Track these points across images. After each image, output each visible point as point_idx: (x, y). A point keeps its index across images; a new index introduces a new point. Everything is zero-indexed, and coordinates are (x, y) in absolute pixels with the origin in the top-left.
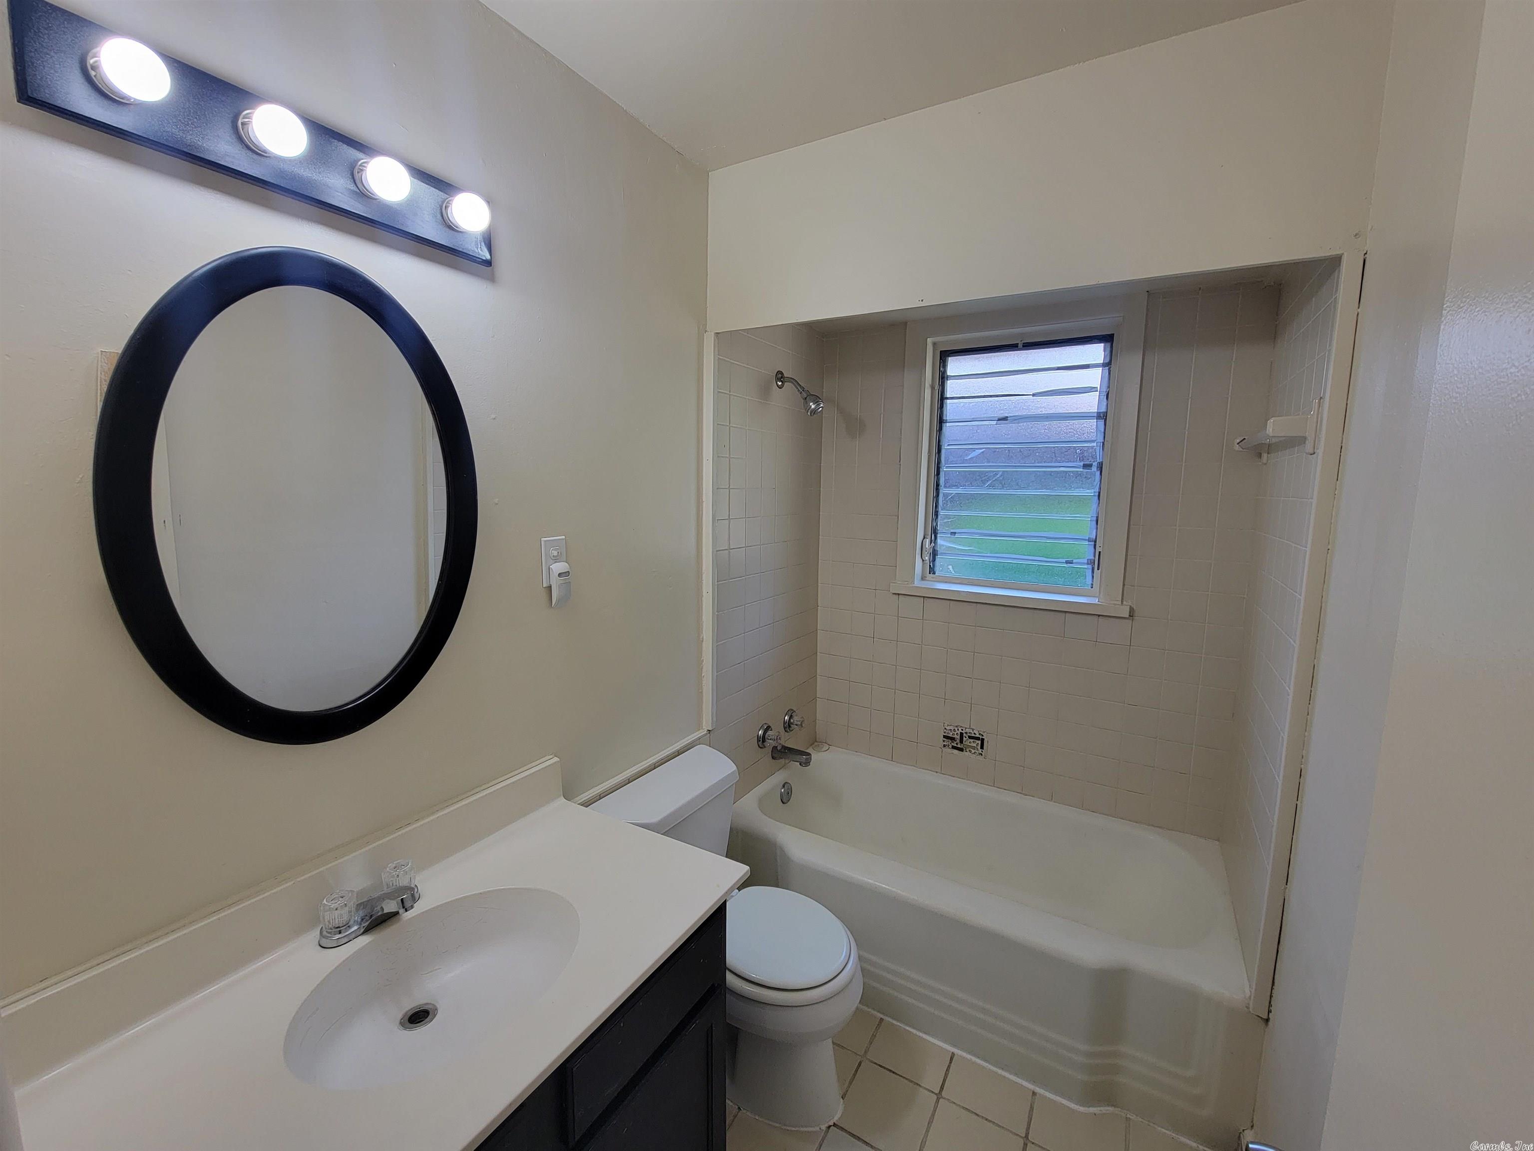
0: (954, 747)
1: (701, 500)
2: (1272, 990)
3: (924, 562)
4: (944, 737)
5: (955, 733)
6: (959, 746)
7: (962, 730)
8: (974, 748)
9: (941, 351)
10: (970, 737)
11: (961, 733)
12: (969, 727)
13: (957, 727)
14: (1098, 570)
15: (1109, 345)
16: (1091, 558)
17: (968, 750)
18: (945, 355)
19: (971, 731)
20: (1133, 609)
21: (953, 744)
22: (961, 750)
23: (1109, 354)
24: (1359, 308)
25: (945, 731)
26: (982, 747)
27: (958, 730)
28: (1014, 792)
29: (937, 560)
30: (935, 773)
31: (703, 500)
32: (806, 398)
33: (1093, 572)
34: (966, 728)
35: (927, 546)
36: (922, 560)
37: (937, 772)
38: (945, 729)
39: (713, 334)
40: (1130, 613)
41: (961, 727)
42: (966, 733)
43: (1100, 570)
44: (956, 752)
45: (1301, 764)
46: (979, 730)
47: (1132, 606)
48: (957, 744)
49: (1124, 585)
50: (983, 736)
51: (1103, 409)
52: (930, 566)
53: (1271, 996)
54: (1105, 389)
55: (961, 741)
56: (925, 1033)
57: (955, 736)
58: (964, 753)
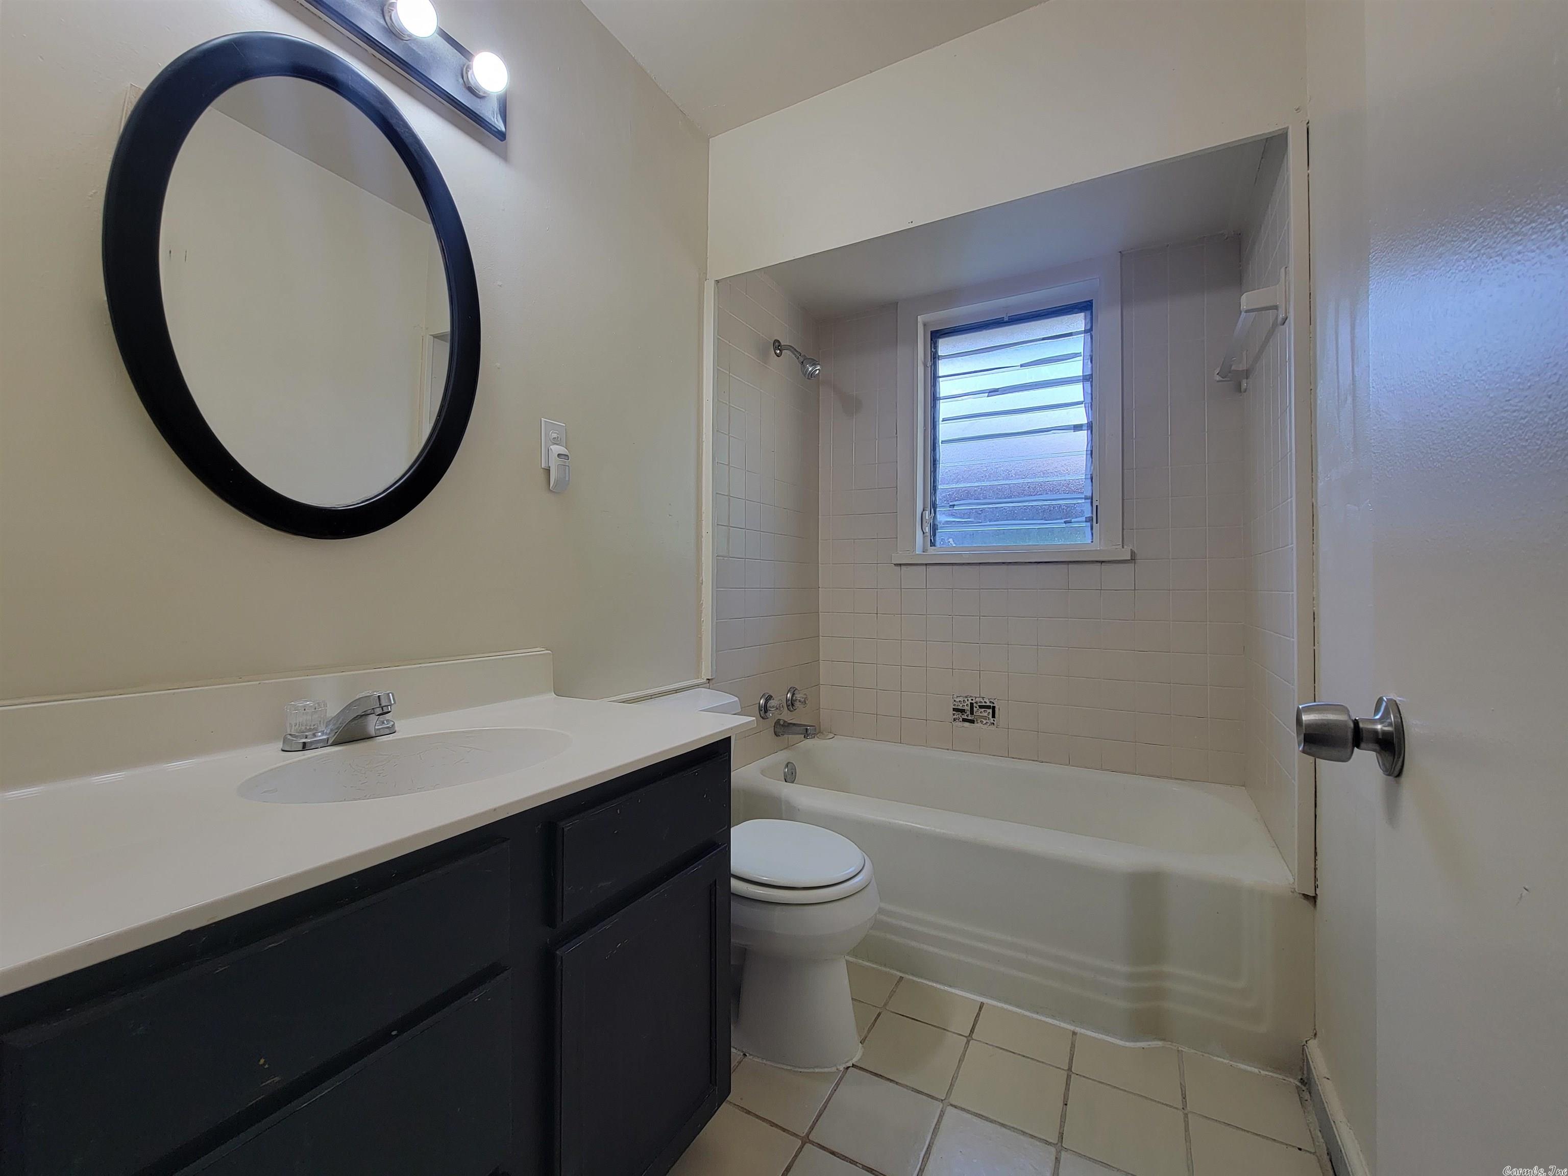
0: (964, 720)
1: (701, 439)
2: (1315, 862)
3: (925, 535)
4: (954, 710)
5: (965, 704)
6: (970, 718)
7: (972, 700)
8: (985, 718)
9: (932, 333)
10: (981, 707)
11: (971, 703)
12: (979, 696)
13: (966, 697)
14: (1097, 523)
15: (1088, 313)
16: (1089, 516)
17: (979, 721)
18: (936, 335)
19: (982, 700)
20: (1134, 552)
21: (963, 717)
22: (972, 722)
23: (1090, 322)
24: (1308, 170)
25: (955, 703)
26: (994, 716)
27: (968, 700)
28: (1029, 760)
29: (937, 534)
30: (947, 751)
31: (703, 440)
32: (802, 362)
33: (1092, 529)
34: (976, 698)
35: (927, 518)
36: (922, 533)
37: (948, 749)
38: (955, 701)
39: (713, 282)
40: (1131, 556)
41: (971, 696)
42: (976, 703)
43: (1098, 524)
44: (967, 724)
45: (1314, 607)
46: (990, 698)
47: (1133, 549)
48: (967, 716)
49: (1123, 529)
50: (993, 703)
51: (1088, 372)
52: (931, 540)
53: (1315, 869)
54: (1088, 354)
55: (972, 713)
56: (950, 986)
57: (966, 708)
58: (976, 724)
